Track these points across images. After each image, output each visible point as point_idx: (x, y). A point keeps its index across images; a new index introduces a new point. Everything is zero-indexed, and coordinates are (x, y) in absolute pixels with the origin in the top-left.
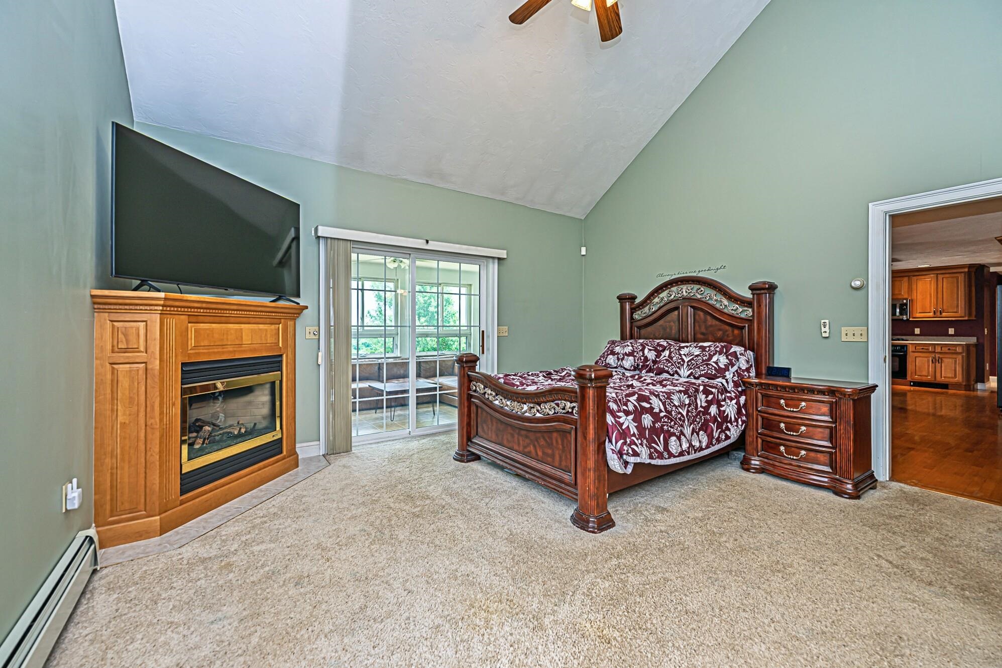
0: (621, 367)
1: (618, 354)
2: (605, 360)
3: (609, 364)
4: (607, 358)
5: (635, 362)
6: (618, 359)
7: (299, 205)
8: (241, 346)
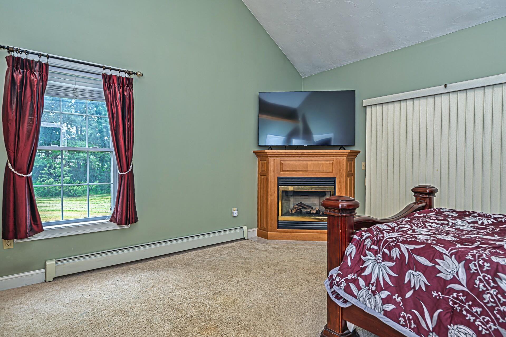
7: (355, 91)
8: (307, 172)
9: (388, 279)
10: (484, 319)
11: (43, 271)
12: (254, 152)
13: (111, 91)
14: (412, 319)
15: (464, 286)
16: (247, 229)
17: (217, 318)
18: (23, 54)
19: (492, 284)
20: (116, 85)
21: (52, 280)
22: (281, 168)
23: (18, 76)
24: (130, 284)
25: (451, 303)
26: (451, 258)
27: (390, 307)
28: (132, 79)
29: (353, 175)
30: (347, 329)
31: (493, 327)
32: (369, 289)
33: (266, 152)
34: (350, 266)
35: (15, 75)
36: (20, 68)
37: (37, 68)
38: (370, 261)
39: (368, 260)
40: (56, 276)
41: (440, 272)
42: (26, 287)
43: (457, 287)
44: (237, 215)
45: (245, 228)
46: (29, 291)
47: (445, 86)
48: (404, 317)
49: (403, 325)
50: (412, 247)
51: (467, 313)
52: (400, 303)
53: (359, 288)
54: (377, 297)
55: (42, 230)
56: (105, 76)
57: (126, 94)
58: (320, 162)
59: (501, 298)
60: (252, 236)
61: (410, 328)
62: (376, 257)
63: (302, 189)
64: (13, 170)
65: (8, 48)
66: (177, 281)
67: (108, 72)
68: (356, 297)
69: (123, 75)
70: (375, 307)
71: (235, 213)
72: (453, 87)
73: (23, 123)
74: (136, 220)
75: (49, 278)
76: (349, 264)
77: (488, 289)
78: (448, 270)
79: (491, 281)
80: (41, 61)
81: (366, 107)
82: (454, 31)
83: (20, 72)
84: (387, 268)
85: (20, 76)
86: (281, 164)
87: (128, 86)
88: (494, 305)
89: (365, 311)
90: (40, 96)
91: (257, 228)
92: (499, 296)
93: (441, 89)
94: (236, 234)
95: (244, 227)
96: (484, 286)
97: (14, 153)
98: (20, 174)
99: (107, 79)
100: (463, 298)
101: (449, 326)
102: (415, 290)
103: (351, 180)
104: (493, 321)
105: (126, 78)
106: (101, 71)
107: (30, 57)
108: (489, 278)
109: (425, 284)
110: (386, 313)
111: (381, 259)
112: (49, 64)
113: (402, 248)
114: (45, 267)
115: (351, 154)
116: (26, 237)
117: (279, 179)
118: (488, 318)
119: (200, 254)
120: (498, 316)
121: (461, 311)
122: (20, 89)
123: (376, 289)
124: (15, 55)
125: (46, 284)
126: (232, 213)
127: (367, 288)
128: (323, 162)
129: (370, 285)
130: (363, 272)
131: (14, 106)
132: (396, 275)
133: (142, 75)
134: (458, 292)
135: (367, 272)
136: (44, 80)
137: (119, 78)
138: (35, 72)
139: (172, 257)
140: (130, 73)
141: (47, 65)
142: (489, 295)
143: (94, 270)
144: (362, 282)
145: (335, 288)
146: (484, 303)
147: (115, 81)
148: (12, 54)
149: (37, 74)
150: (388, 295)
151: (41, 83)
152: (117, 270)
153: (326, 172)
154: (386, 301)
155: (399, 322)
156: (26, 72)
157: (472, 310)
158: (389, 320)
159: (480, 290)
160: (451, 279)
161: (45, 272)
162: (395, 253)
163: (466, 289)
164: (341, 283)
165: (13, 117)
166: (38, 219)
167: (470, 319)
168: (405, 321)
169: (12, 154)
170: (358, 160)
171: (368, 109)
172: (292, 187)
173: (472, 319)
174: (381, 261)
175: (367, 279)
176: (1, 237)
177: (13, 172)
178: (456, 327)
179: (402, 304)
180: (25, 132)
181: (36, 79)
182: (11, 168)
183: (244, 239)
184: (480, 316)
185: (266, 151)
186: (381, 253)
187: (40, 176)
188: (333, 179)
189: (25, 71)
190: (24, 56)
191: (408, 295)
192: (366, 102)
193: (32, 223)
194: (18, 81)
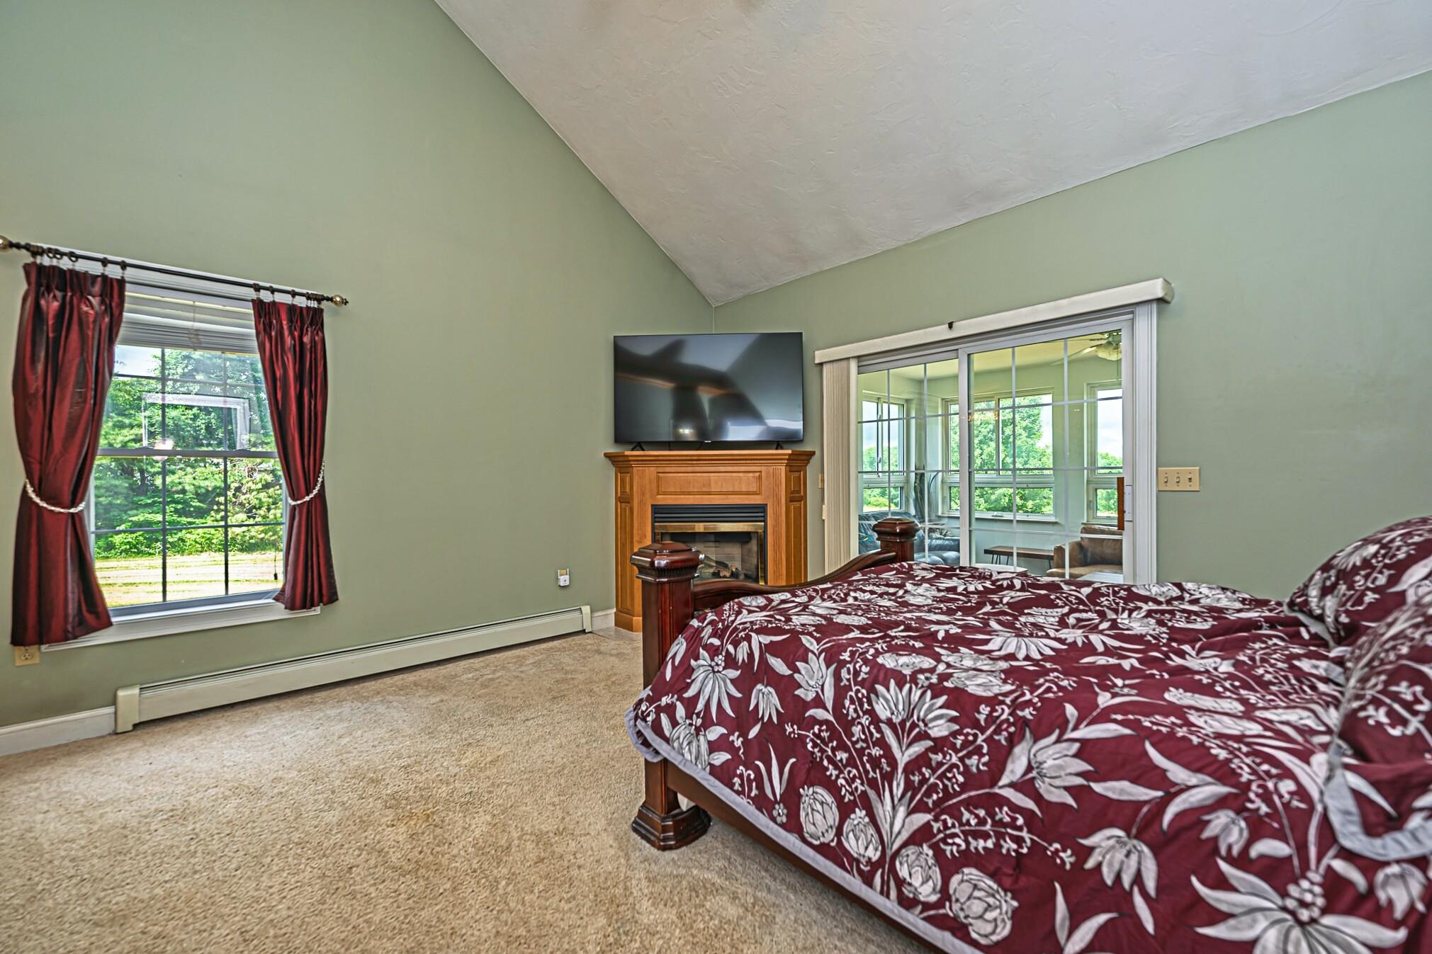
7: (801, 334)
8: (709, 493)
9: (726, 705)
10: (849, 772)
11: (111, 710)
12: (607, 455)
13: (273, 334)
14: (755, 779)
15: (828, 711)
16: (592, 611)
17: (444, 795)
18: (65, 258)
19: (866, 706)
20: (285, 322)
21: (131, 728)
22: (658, 487)
23: (52, 305)
24: (298, 732)
25: (809, 746)
26: (818, 659)
27: (721, 758)
28: (321, 311)
29: (804, 498)
30: (678, 806)
31: (861, 788)
32: (691, 725)
33: (627, 456)
34: (668, 679)
35: (43, 302)
36: (57, 289)
37: (97, 288)
38: (702, 669)
39: (699, 666)
40: (142, 720)
41: (800, 686)
42: (66, 745)
43: (819, 713)
44: (567, 583)
45: (586, 609)
46: (69, 754)
47: (951, 326)
48: (741, 776)
49: (738, 793)
50: (766, 639)
51: (829, 763)
52: (739, 748)
53: (675, 724)
54: (702, 738)
55: (110, 624)
56: (259, 305)
57: (306, 339)
58: (734, 474)
59: (873, 731)
60: (604, 626)
61: (749, 797)
62: (712, 660)
63: (680, 527)
64: (37, 500)
65: (27, 247)
66: (400, 722)
67: (266, 296)
68: (667, 740)
69: (301, 302)
70: (697, 759)
71: (564, 580)
72: (963, 328)
73: (61, 401)
74: (332, 598)
75: (125, 725)
76: (668, 676)
77: (859, 717)
78: (810, 682)
79: (865, 700)
80: (106, 273)
81: (821, 364)
82: (965, 221)
83: (55, 297)
84: (728, 681)
85: (56, 304)
86: (658, 478)
87: (311, 324)
88: (864, 745)
89: (681, 767)
90: (105, 345)
91: (615, 610)
92: (872, 728)
93: (942, 332)
94: (566, 622)
95: (583, 608)
96: (855, 710)
97: (41, 463)
98: (53, 508)
99: (264, 312)
100: (825, 735)
101: (801, 790)
102: (763, 723)
103: (798, 511)
104: (861, 778)
105: (308, 308)
106: (251, 293)
107: (81, 266)
108: (863, 694)
109: (777, 710)
110: (715, 771)
111: (723, 664)
112: (127, 279)
113: (753, 641)
114: (114, 702)
115: (795, 457)
116: (65, 638)
117: (657, 509)
118: (854, 771)
119: (477, 666)
120: (868, 766)
121: (822, 759)
122: (53, 332)
123: (702, 725)
124: (46, 261)
125: (114, 737)
126: (558, 579)
127: (688, 721)
128: (741, 475)
129: (695, 716)
130: (686, 691)
131: (40, 367)
132: (739, 695)
133: (345, 302)
134: (821, 723)
135: (690, 693)
136: (116, 312)
137: (292, 308)
138: (90, 297)
139: (414, 673)
140: (319, 299)
141: (122, 283)
142: (860, 727)
143: (232, 706)
144: (680, 711)
145: (640, 723)
146: (852, 742)
147: (284, 316)
148: (39, 260)
149: (95, 301)
150: (722, 735)
151: (107, 320)
152: (282, 704)
153: (748, 493)
154: (713, 747)
155: (731, 786)
156: (71, 297)
157: (835, 756)
158: (717, 783)
159: (850, 718)
160: (814, 700)
161: (116, 713)
162: (742, 654)
163: (831, 718)
164: (648, 715)
165: (37, 390)
166: (99, 602)
167: (831, 775)
168: (742, 785)
169: (36, 468)
170: (811, 469)
171: (825, 368)
172: (702, 524)
173: (835, 773)
174: (721, 669)
175: (690, 704)
176: (9, 640)
177: (37, 505)
178: (811, 789)
179: (742, 751)
180: (65, 416)
181: (92, 312)
182: (33, 496)
183: (583, 632)
184: (845, 767)
185: (627, 453)
186: (724, 653)
187: (215, 507)
188: (762, 508)
189: (69, 294)
190: (65, 264)
191: (753, 733)
192: (820, 356)
193: (84, 608)
194: (51, 316)
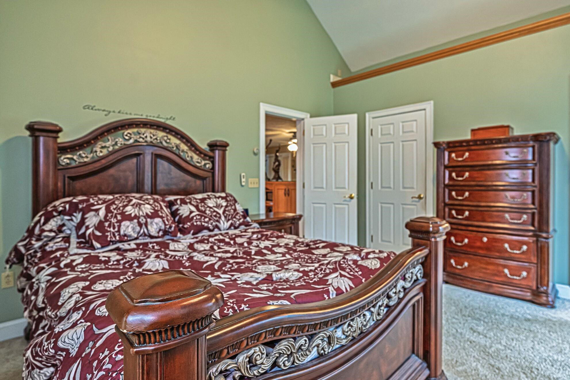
0: (145, 235)
1: (136, 217)
2: (119, 231)
3: (125, 235)
4: (119, 227)
5: (165, 225)
6: (140, 225)
